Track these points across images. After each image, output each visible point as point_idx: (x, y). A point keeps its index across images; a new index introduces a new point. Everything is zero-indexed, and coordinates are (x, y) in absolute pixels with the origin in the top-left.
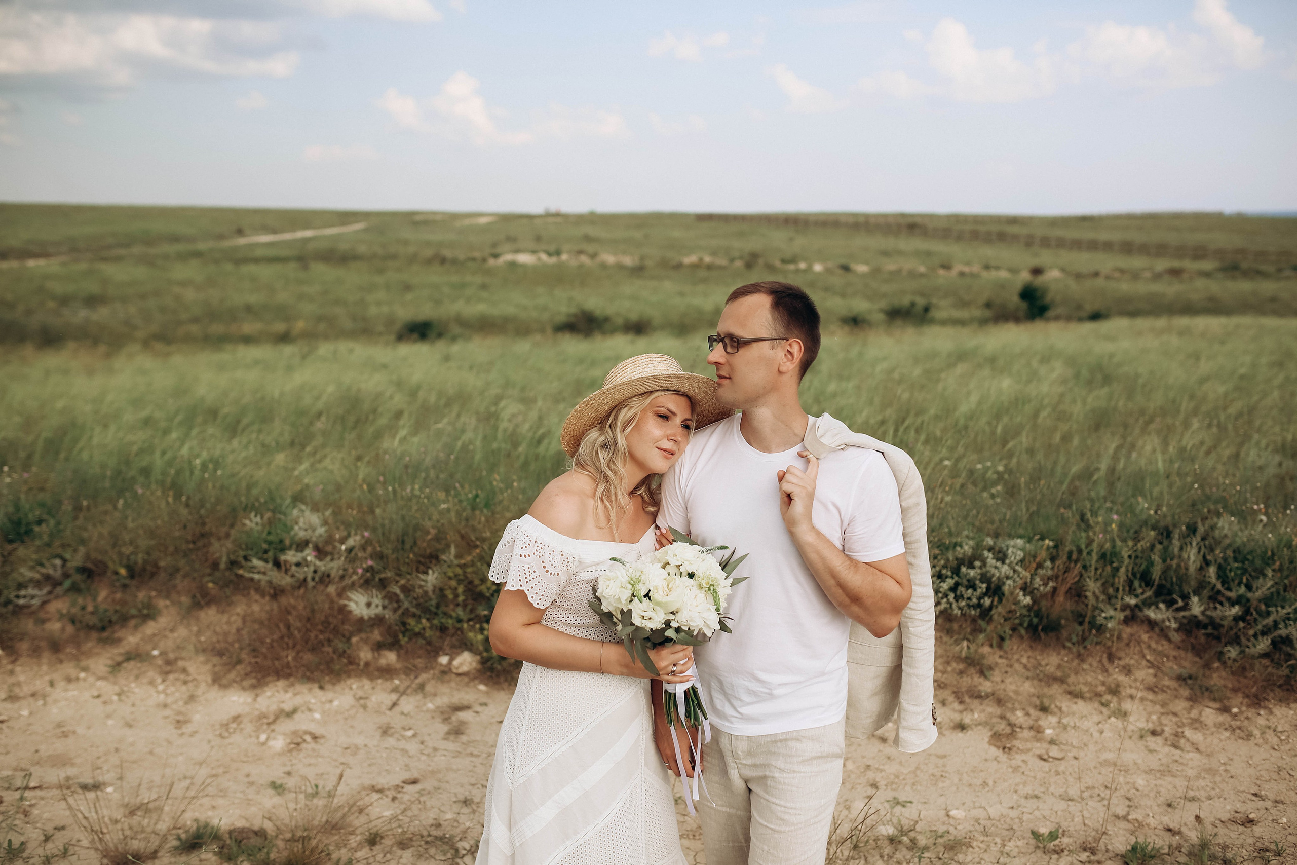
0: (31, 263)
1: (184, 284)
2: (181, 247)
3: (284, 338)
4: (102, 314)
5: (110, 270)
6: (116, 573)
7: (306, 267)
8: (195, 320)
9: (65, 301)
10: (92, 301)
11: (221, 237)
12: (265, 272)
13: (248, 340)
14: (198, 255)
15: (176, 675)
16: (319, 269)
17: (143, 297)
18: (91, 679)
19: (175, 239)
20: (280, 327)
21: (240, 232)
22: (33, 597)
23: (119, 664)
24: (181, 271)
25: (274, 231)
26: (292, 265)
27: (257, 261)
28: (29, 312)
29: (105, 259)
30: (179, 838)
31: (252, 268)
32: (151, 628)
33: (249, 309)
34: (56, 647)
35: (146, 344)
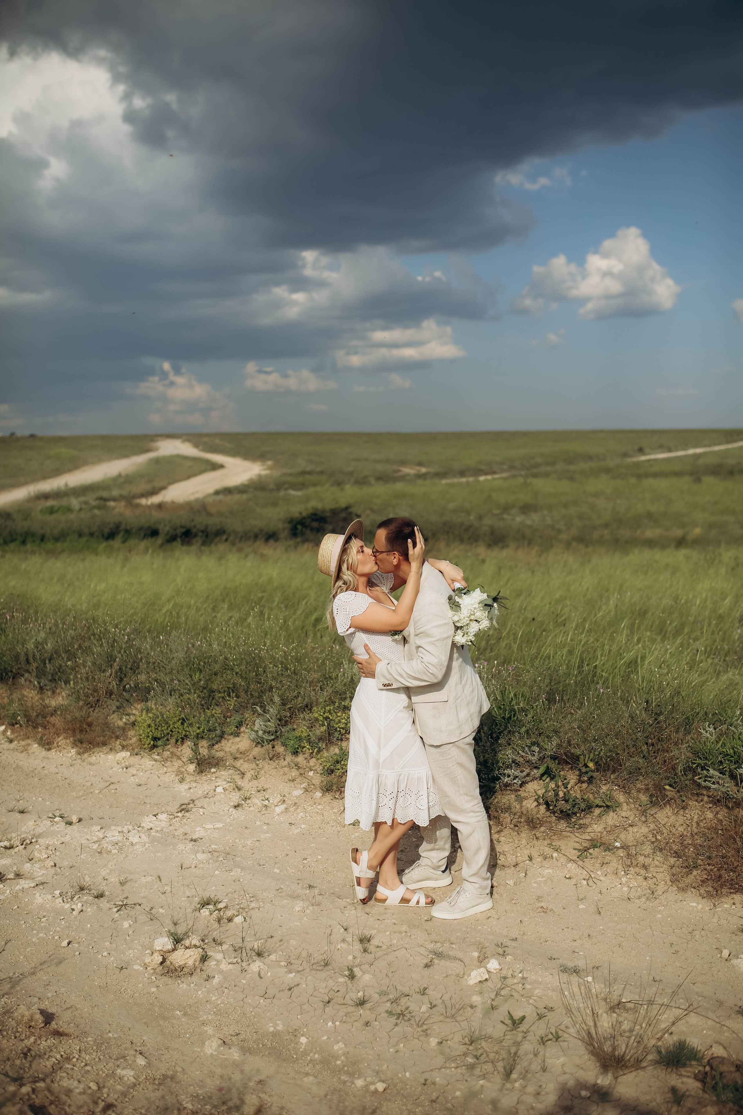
0: (482, 478)
1: (596, 495)
2: (593, 464)
3: (681, 543)
4: (534, 519)
5: (540, 484)
6: (586, 766)
7: (698, 480)
8: (606, 525)
9: (506, 509)
10: (526, 509)
11: (625, 455)
12: (663, 484)
13: (650, 544)
14: (607, 471)
15: (637, 869)
16: (708, 480)
17: (565, 506)
18: (563, 860)
19: (590, 458)
20: (678, 533)
21: (641, 451)
22: (516, 777)
23: (586, 849)
24: (593, 485)
25: (670, 450)
26: (687, 479)
27: (655, 475)
28: (480, 518)
29: (535, 476)
30: (659, 1052)
31: (650, 482)
32: (611, 818)
33: (650, 516)
34: (532, 823)
35: (568, 545)
